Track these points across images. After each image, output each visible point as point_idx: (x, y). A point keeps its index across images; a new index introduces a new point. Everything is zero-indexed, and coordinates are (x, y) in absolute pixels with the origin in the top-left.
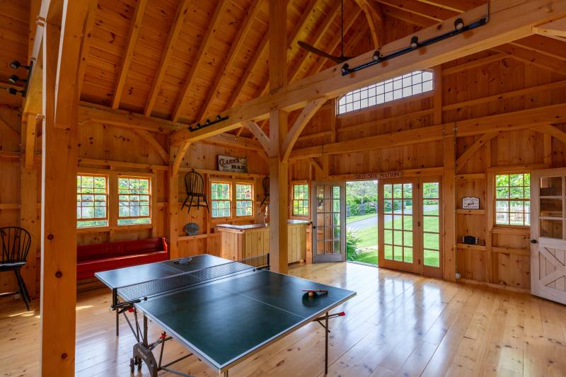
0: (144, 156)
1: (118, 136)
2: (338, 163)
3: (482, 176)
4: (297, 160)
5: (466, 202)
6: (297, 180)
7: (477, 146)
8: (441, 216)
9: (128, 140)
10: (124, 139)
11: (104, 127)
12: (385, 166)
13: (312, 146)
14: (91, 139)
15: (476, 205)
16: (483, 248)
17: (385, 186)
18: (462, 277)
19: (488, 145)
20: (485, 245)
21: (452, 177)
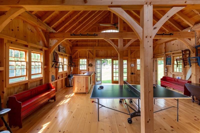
0: (38, 41)
1: (29, 29)
2: (98, 53)
3: (135, 59)
4: (81, 50)
5: (132, 65)
6: (81, 57)
7: (134, 52)
8: (127, 68)
9: (33, 32)
10: (31, 31)
11: (24, 22)
12: (113, 55)
13: (88, 46)
14: (18, 27)
15: (134, 66)
16: (135, 75)
17: (114, 61)
18: (132, 82)
19: (136, 52)
20: (135, 74)
21: (129, 59)
